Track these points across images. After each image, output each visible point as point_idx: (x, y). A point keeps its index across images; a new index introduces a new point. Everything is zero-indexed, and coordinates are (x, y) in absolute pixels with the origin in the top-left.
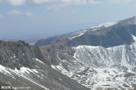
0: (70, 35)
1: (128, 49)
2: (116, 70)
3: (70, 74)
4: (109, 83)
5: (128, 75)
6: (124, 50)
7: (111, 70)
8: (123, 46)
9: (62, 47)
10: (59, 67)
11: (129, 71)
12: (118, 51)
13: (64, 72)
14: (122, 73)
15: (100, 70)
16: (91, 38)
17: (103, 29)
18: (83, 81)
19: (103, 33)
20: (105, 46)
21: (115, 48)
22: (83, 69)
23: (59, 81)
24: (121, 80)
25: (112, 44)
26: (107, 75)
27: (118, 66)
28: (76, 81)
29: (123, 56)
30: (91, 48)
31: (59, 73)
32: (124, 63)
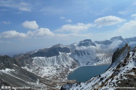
0: (31, 52)
1: (57, 58)
2: (52, 67)
3: (31, 71)
4: (50, 73)
5: (57, 69)
6: (55, 58)
7: (50, 68)
8: (55, 57)
9: (27, 58)
10: (26, 68)
11: (58, 67)
12: (53, 59)
13: (28, 70)
14: (55, 68)
15: (45, 68)
16: (41, 53)
17: (46, 49)
18: (37, 74)
19: (46, 51)
20: (47, 57)
21: (52, 58)
22: (37, 68)
23: (25, 74)
24: (55, 72)
25: (50, 56)
26: (48, 70)
27: (53, 66)
28: (34, 74)
29: (55, 61)
30: (41, 58)
31: (25, 71)
32: (56, 64)
